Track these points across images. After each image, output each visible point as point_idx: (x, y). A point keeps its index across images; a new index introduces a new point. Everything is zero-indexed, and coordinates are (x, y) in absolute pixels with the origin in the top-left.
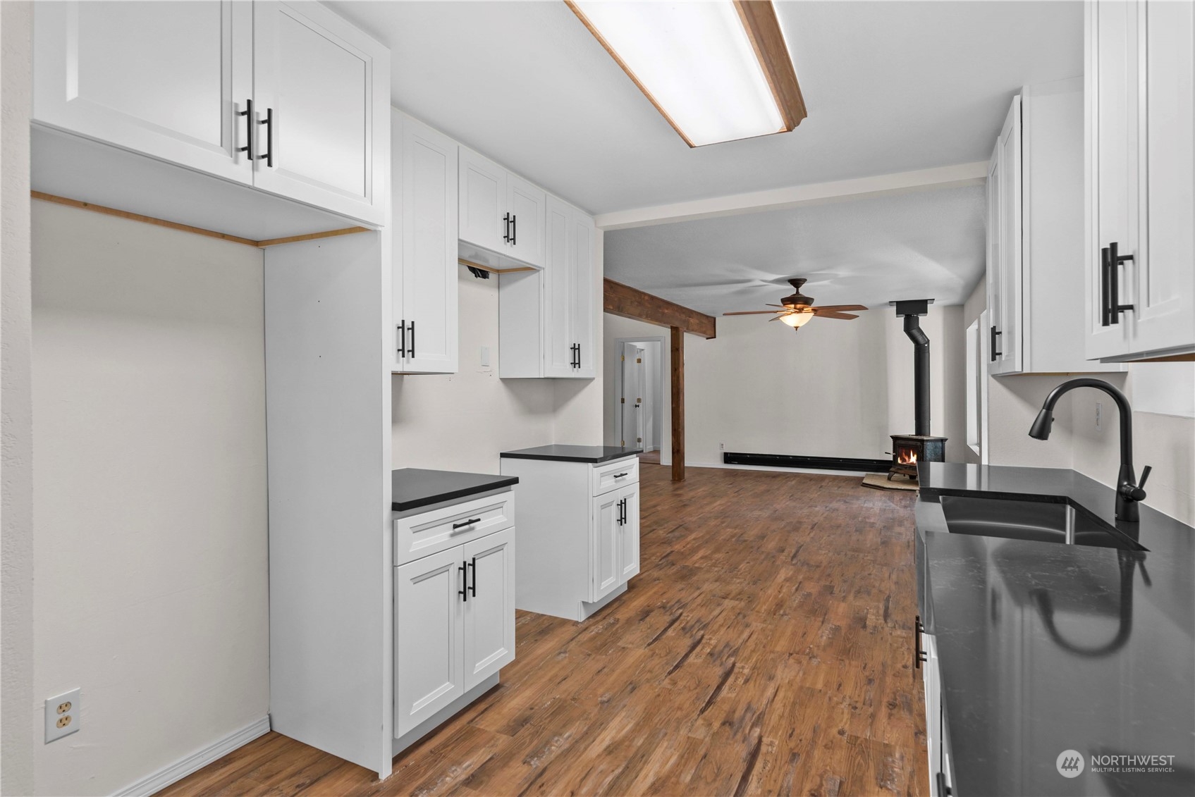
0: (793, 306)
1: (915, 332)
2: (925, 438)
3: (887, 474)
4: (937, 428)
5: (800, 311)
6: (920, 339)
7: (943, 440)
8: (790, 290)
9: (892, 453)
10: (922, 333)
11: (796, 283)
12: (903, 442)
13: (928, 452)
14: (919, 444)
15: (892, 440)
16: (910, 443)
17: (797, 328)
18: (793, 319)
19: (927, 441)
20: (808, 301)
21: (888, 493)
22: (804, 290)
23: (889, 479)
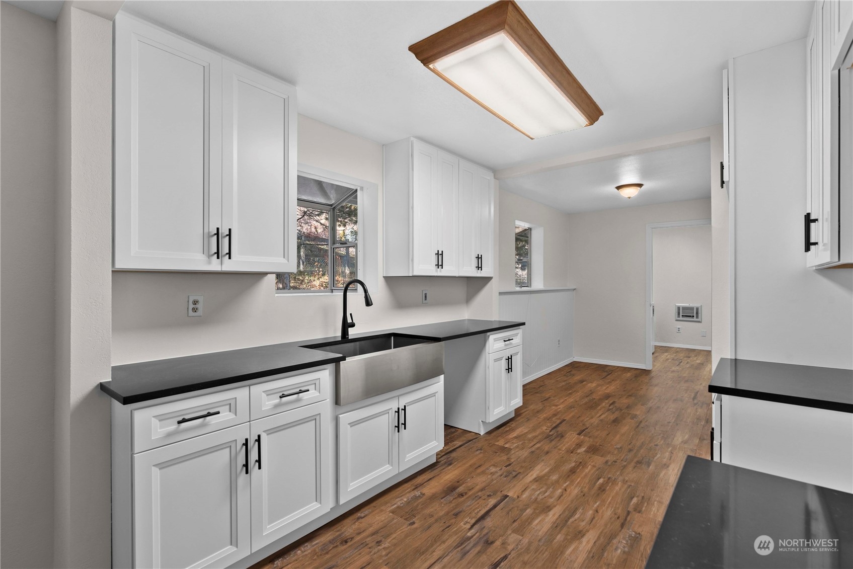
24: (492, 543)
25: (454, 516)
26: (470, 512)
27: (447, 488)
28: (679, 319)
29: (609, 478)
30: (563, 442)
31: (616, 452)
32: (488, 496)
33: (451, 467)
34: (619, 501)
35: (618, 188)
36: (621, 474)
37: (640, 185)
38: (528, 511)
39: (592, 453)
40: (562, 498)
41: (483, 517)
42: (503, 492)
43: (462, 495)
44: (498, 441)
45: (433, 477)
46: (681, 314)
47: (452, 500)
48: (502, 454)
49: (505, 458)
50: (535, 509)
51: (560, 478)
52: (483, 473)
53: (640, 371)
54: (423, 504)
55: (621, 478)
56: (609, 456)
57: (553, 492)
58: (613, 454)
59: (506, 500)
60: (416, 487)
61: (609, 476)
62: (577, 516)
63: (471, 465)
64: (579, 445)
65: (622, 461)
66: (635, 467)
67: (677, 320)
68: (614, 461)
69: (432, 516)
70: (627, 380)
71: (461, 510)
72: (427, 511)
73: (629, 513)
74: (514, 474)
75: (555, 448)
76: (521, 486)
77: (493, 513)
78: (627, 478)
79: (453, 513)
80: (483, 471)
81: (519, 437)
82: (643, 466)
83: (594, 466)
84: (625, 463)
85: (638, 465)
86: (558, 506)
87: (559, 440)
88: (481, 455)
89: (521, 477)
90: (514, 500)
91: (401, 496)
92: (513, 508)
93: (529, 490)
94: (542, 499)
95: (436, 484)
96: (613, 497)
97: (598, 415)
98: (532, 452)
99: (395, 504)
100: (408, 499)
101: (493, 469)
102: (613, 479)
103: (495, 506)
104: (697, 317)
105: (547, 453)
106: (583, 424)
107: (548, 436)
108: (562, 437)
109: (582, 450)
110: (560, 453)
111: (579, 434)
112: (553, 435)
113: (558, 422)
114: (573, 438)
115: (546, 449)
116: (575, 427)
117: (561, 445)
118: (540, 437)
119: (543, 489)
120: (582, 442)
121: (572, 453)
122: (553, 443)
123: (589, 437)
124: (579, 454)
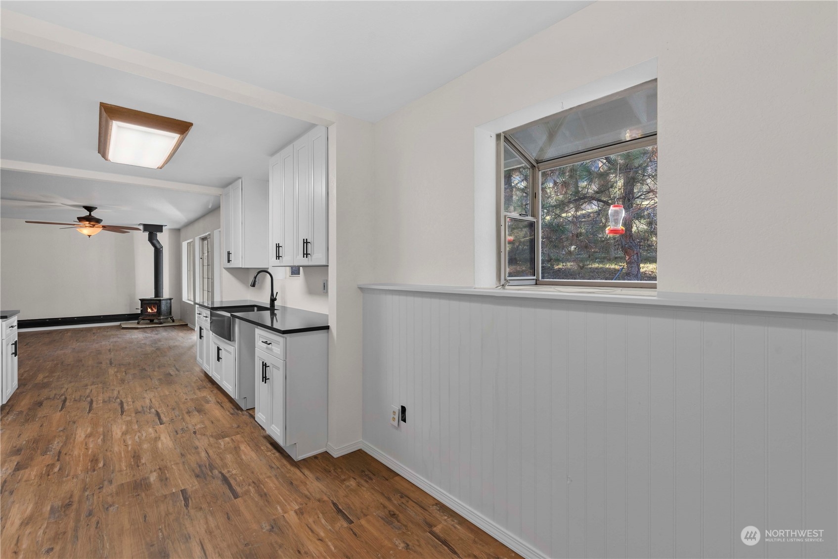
0: (88, 222)
1: (155, 242)
2: (162, 299)
3: (137, 321)
4: (166, 293)
5: (94, 226)
6: (158, 246)
7: (170, 299)
8: (86, 213)
9: (140, 308)
10: (159, 242)
11: (90, 209)
12: (147, 302)
13: (163, 306)
14: (158, 302)
15: (140, 301)
16: (152, 302)
17: (89, 236)
18: (86, 230)
19: (163, 300)
20: (98, 221)
21: (141, 330)
22: (94, 214)
23: (138, 323)
24: (136, 413)
29: (94, 470)
30: (186, 473)
31: (109, 499)
34: (72, 462)
36: (83, 481)
39: (138, 481)
40: (123, 441)
55: (82, 476)
56: (114, 490)
57: (134, 440)
58: (111, 494)
61: (96, 472)
62: (99, 440)
64: (164, 480)
65: (93, 494)
66: (71, 496)
68: (102, 487)
73: (58, 460)
75: (184, 462)
78: (75, 480)
81: (235, 450)
82: (60, 504)
83: (121, 471)
84: (86, 493)
85: (68, 501)
87: (193, 472)
89: (171, 433)
93: (152, 432)
96: (80, 461)
98: (196, 448)
102: (90, 473)
105: (182, 455)
106: (201, 508)
107: (212, 467)
108: (197, 476)
109: (153, 477)
110: (170, 461)
111: (183, 492)
112: (211, 471)
113: (238, 490)
114: (183, 484)
115: (189, 456)
116: (204, 496)
117: (181, 468)
118: (218, 461)
119: (143, 438)
120: (166, 485)
121: (160, 469)
122: (194, 465)
123: (165, 497)
124: (151, 472)
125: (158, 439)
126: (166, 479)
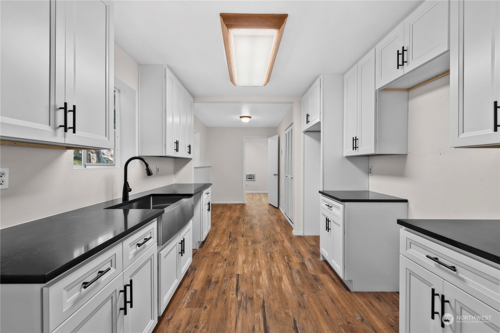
24: (252, 298)
25: (224, 294)
26: (229, 289)
27: (206, 282)
28: (247, 180)
29: (270, 252)
30: (239, 242)
31: (263, 241)
32: (230, 278)
33: (197, 271)
34: (281, 260)
35: (241, 117)
36: (273, 249)
37: (250, 117)
38: (253, 277)
39: (254, 244)
40: (261, 266)
41: (237, 289)
42: (235, 273)
43: (217, 282)
44: (209, 250)
45: (193, 279)
46: (248, 178)
47: (215, 287)
48: (218, 256)
49: (220, 257)
50: (255, 275)
51: (252, 258)
52: (216, 268)
53: (241, 205)
54: (201, 295)
56: (262, 243)
57: (255, 265)
59: (240, 276)
60: (188, 288)
62: (273, 272)
63: (207, 266)
64: (247, 242)
65: (268, 243)
66: (274, 245)
67: (246, 181)
68: (265, 245)
69: (212, 299)
70: (240, 209)
71: (224, 289)
72: (208, 297)
73: (288, 263)
74: (232, 263)
75: (238, 246)
76: (240, 268)
77: (240, 284)
78: (276, 250)
79: (221, 293)
80: (216, 267)
81: (218, 245)
82: (276, 243)
83: (260, 249)
86: (263, 271)
87: (237, 242)
88: (207, 260)
89: (236, 263)
90: (243, 275)
91: (184, 296)
92: (246, 279)
93: (245, 268)
94: (254, 270)
95: (198, 282)
96: (278, 259)
97: (242, 227)
98: (230, 251)
99: (184, 302)
100: (190, 296)
101: (220, 265)
103: (238, 281)
104: (254, 179)
105: (237, 249)
106: (240, 232)
107: (231, 241)
108: (237, 240)
109: (250, 243)
110: (243, 248)
111: (243, 237)
112: (232, 240)
113: (229, 233)
114: (242, 239)
115: (235, 248)
116: (238, 234)
117: (240, 244)
118: (227, 243)
119: (251, 266)
120: (247, 240)
121: (247, 246)
122: (236, 244)
123: (248, 237)
124: (250, 245)
125: (244, 262)
126: (246, 242)
